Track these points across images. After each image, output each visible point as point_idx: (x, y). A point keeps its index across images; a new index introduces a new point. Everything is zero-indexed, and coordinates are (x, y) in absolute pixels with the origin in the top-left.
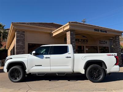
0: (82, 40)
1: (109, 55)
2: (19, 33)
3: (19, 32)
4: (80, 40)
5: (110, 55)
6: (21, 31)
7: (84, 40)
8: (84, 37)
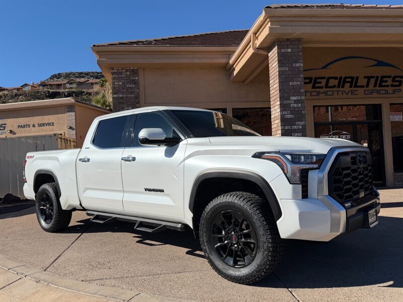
0: (373, 81)
2: (119, 79)
3: (121, 73)
4: (362, 82)
6: (127, 71)
7: (380, 81)
8: (380, 64)
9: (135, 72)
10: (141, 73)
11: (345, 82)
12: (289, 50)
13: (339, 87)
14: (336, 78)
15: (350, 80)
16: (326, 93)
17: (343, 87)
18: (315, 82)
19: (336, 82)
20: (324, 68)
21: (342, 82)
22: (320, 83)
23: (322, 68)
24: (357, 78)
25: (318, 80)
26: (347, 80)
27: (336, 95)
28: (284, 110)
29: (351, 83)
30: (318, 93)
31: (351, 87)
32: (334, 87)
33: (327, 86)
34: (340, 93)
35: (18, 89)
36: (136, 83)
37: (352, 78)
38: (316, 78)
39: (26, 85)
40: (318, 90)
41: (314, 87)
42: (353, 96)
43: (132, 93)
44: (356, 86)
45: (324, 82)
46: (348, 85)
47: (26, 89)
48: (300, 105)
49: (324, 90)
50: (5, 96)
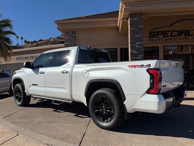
1: (132, 66)
2: (67, 36)
3: (68, 33)
4: (192, 32)
5: (135, 66)
6: (71, 32)
9: (74, 32)
10: (77, 33)
11: (182, 33)
12: (136, 19)
13: (178, 36)
14: (176, 31)
15: (185, 32)
16: (171, 39)
17: (181, 36)
18: (165, 34)
19: (176, 33)
20: (170, 26)
21: (180, 33)
22: (167, 34)
23: (169, 26)
24: (189, 31)
25: (166, 33)
26: (183, 32)
27: (176, 40)
28: (132, 49)
29: (185, 33)
30: (166, 40)
31: (185, 35)
32: (175, 36)
33: (171, 36)
34: (179, 39)
35: (48, 40)
36: (75, 37)
37: (186, 31)
38: (165, 32)
39: (51, 38)
40: (166, 38)
41: (164, 36)
42: (186, 41)
43: (73, 42)
44: (188, 35)
45: (170, 33)
46: (183, 35)
47: (52, 40)
48: (141, 47)
49: (170, 37)
50: (43, 43)
